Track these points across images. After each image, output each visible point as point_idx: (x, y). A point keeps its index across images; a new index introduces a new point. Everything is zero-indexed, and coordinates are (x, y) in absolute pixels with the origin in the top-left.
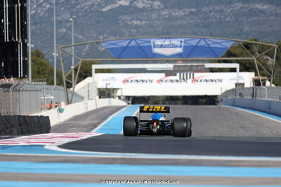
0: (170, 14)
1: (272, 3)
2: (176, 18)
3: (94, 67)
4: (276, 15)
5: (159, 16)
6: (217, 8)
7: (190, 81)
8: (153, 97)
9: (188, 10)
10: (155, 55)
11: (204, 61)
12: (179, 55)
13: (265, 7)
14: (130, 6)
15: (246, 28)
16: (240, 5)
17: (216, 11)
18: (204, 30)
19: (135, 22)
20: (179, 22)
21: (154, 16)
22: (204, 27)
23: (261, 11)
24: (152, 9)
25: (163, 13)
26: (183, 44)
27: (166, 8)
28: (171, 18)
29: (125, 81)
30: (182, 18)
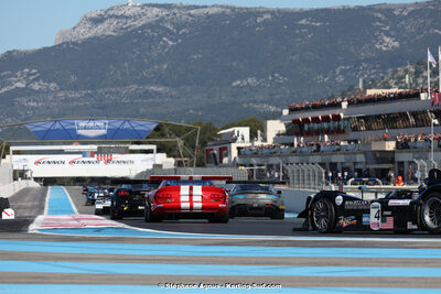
0: (66, 96)
1: (167, 85)
2: (73, 100)
3: (12, 148)
4: (171, 97)
5: (55, 97)
6: (114, 90)
7: (102, 162)
8: (60, 178)
9: (84, 92)
10: (80, 137)
11: (128, 143)
12: (104, 136)
13: (160, 89)
14: (26, 88)
15: (142, 110)
16: (136, 87)
17: (112, 93)
18: (100, 111)
19: (31, 104)
20: (75, 104)
21: (50, 98)
22: (101, 108)
23: (157, 93)
24: (48, 91)
25: (59, 95)
26: (107, 126)
27: (62, 89)
28: (67, 100)
29: (37, 163)
30: (78, 99)
